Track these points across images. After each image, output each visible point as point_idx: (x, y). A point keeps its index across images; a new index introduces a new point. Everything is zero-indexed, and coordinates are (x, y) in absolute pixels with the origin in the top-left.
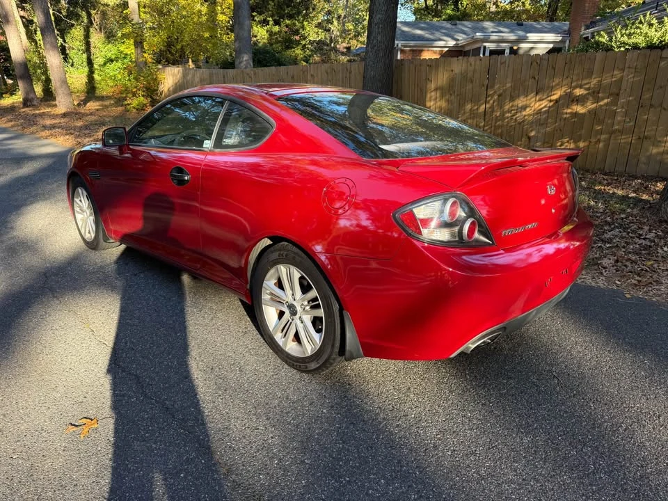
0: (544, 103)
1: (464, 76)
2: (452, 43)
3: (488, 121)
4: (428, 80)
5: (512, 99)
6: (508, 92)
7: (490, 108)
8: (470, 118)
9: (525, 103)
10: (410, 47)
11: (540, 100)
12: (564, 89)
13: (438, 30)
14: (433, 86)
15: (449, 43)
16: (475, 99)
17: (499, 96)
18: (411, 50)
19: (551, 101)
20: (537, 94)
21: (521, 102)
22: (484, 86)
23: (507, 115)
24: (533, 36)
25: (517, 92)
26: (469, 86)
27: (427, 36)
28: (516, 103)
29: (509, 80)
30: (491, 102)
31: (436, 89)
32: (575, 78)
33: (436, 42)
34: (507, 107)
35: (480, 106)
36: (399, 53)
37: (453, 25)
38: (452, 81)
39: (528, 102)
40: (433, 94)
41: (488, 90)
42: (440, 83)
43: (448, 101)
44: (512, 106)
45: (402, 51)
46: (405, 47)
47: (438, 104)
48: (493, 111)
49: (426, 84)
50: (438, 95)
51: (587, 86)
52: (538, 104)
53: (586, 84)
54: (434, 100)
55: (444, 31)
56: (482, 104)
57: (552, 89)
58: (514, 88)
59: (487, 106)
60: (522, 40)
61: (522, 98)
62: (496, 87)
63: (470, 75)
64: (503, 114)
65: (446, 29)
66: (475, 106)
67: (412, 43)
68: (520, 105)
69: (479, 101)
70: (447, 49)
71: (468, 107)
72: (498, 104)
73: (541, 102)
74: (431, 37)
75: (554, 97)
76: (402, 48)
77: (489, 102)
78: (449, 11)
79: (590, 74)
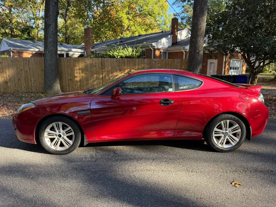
0: (123, 74)
1: (92, 65)
2: (37, 50)
3: (104, 81)
4: (74, 66)
5: (112, 73)
6: (110, 71)
7: (104, 76)
8: (97, 80)
9: (116, 74)
10: (16, 50)
11: (121, 73)
12: (128, 70)
13: (28, 44)
14: (77, 68)
15: (36, 50)
16: (98, 73)
17: (107, 72)
18: (17, 52)
19: (125, 73)
20: (120, 71)
21: (115, 74)
22: (100, 68)
23: (111, 78)
24: (74, 50)
25: (113, 70)
26: (94, 68)
27: (24, 46)
28: (113, 74)
29: (110, 66)
30: (104, 74)
31: (79, 69)
32: (131, 66)
33: (30, 49)
34: (110, 76)
35: (100, 75)
36: (11, 53)
37: (34, 42)
38: (86, 66)
39: (118, 74)
40: (78, 71)
41: (103, 70)
42: (81, 67)
43: (85, 74)
44: (112, 75)
45: (13, 52)
46: (14, 50)
47: (81, 75)
48: (105, 77)
49: (74, 67)
50: (81, 71)
51: (135, 69)
52: (121, 74)
53: (134, 68)
54: (79, 73)
55: (31, 45)
56: (101, 75)
57: (125, 70)
58: (112, 69)
59: (103, 75)
60: (71, 51)
61: (115, 73)
62: (106, 68)
63: (94, 64)
64: (109, 78)
65: (31, 44)
66: (98, 75)
67: (18, 49)
68: (115, 75)
69: (99, 73)
70: (35, 52)
71: (95, 76)
72: (107, 75)
73: (122, 74)
74: (26, 47)
75: (126, 72)
76: (13, 51)
77: (103, 74)
78: (25, 36)
79: (135, 65)
